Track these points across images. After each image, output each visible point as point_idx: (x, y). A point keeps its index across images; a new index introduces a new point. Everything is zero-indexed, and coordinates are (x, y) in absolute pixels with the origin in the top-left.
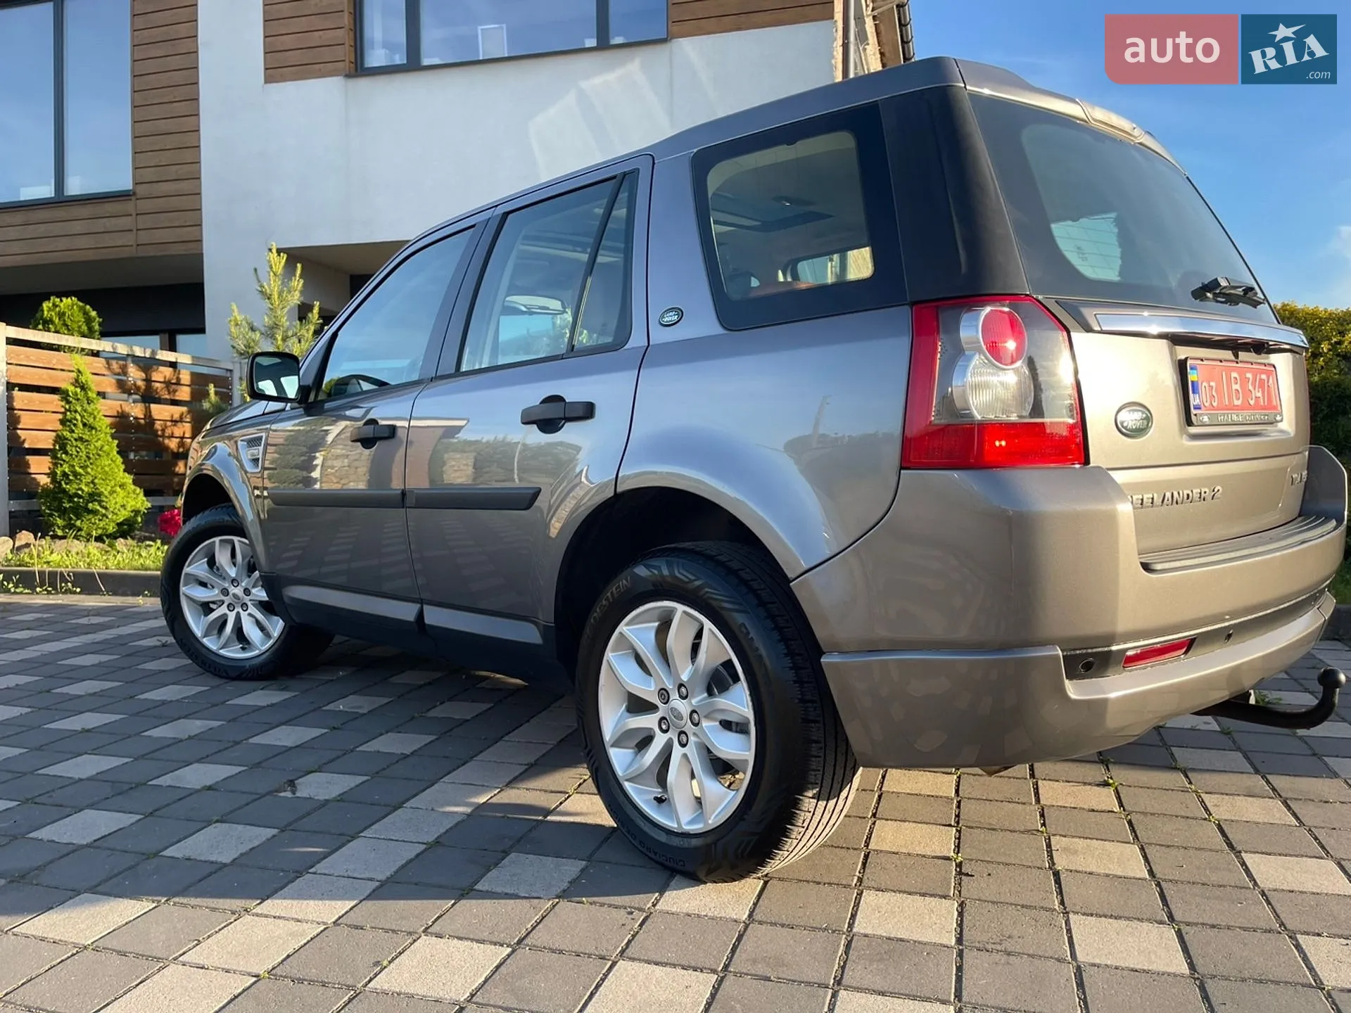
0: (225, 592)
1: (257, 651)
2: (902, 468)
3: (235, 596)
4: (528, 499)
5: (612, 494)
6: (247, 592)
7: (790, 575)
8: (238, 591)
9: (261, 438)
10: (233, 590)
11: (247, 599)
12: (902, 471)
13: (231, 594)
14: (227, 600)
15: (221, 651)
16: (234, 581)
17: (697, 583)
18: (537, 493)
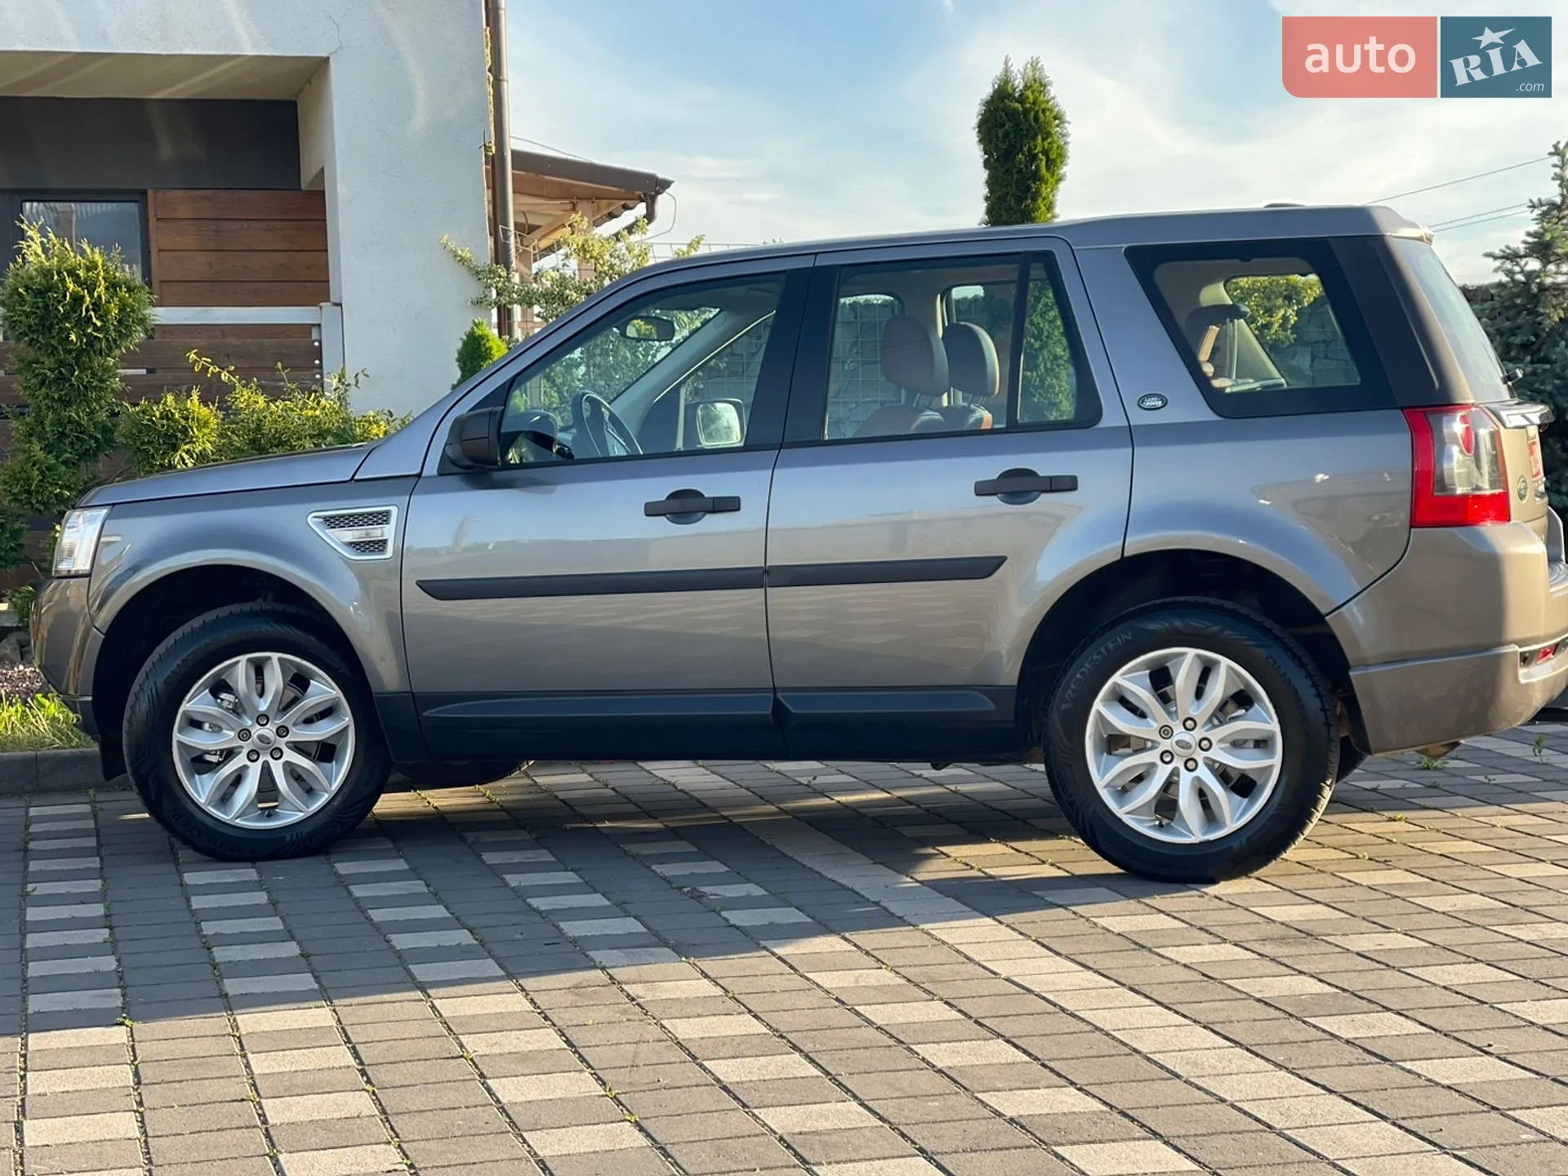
0: (245, 734)
1: (301, 815)
2: (1412, 527)
3: (261, 738)
4: (984, 567)
5: (1119, 557)
6: (282, 731)
7: (1323, 610)
8: (269, 731)
9: (387, 514)
10: (257, 731)
11: (281, 743)
12: (1413, 530)
13: (254, 737)
14: (247, 746)
15: (237, 821)
16: (262, 719)
17: (1216, 628)
18: (1000, 561)
